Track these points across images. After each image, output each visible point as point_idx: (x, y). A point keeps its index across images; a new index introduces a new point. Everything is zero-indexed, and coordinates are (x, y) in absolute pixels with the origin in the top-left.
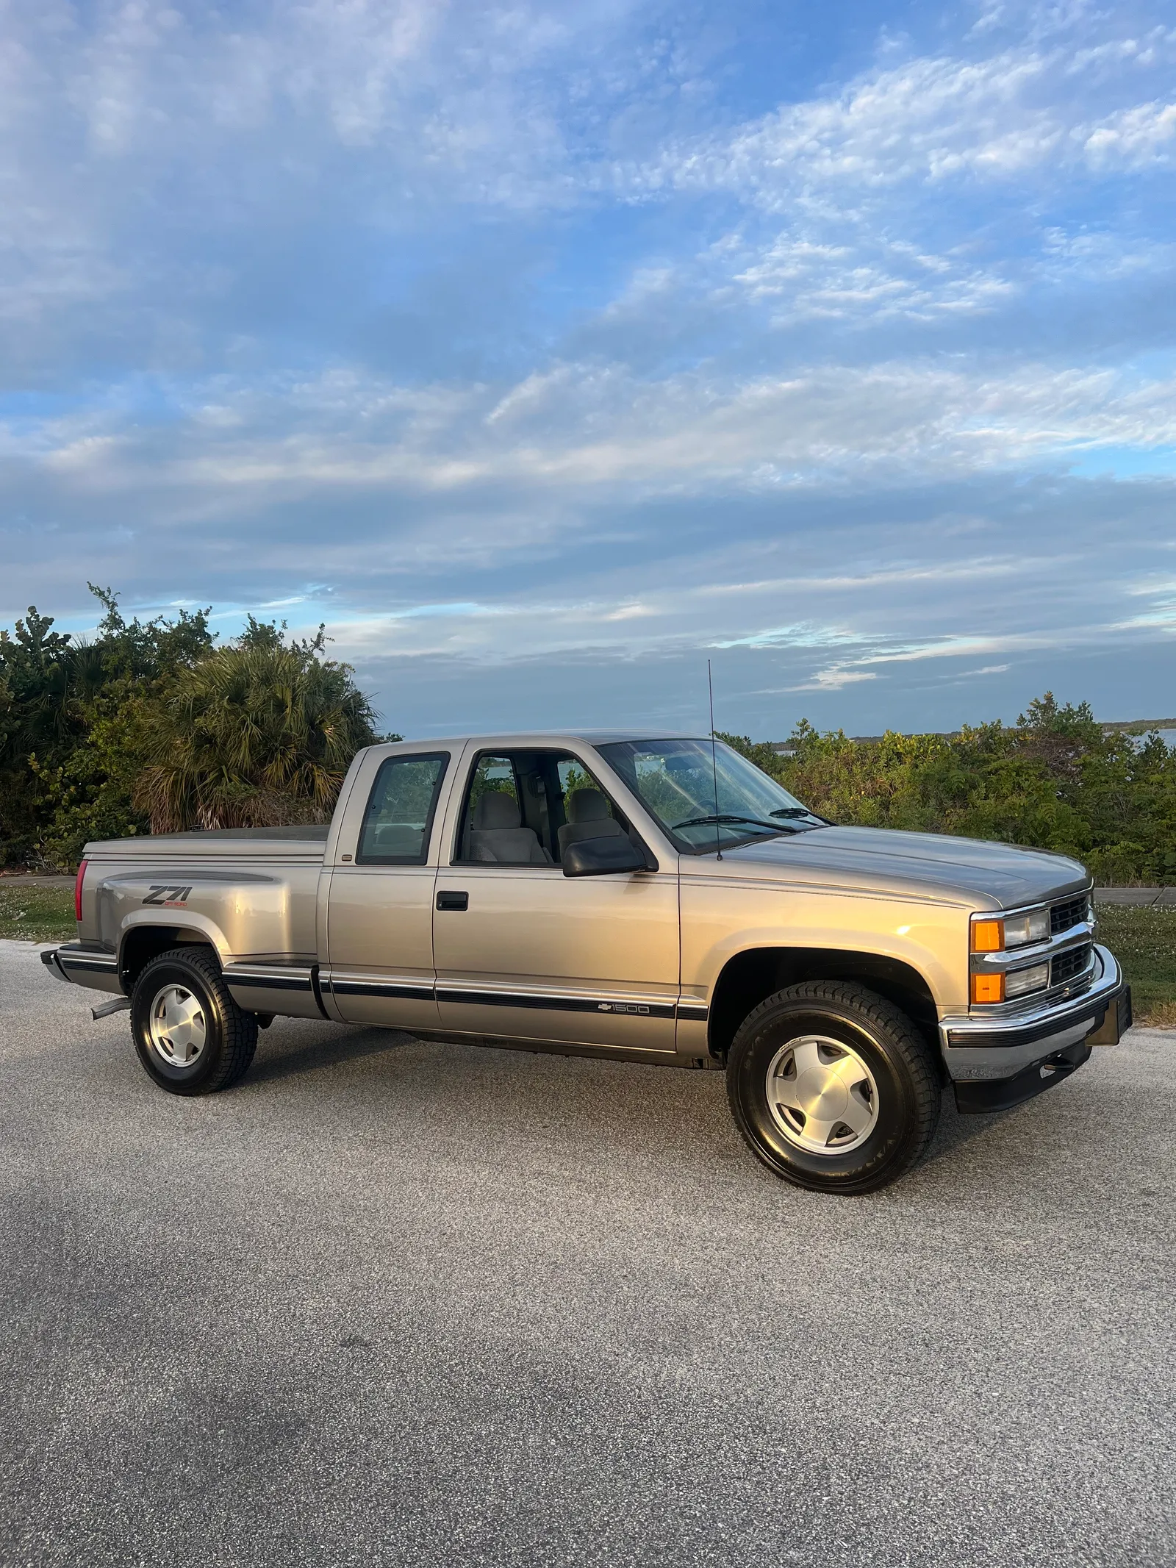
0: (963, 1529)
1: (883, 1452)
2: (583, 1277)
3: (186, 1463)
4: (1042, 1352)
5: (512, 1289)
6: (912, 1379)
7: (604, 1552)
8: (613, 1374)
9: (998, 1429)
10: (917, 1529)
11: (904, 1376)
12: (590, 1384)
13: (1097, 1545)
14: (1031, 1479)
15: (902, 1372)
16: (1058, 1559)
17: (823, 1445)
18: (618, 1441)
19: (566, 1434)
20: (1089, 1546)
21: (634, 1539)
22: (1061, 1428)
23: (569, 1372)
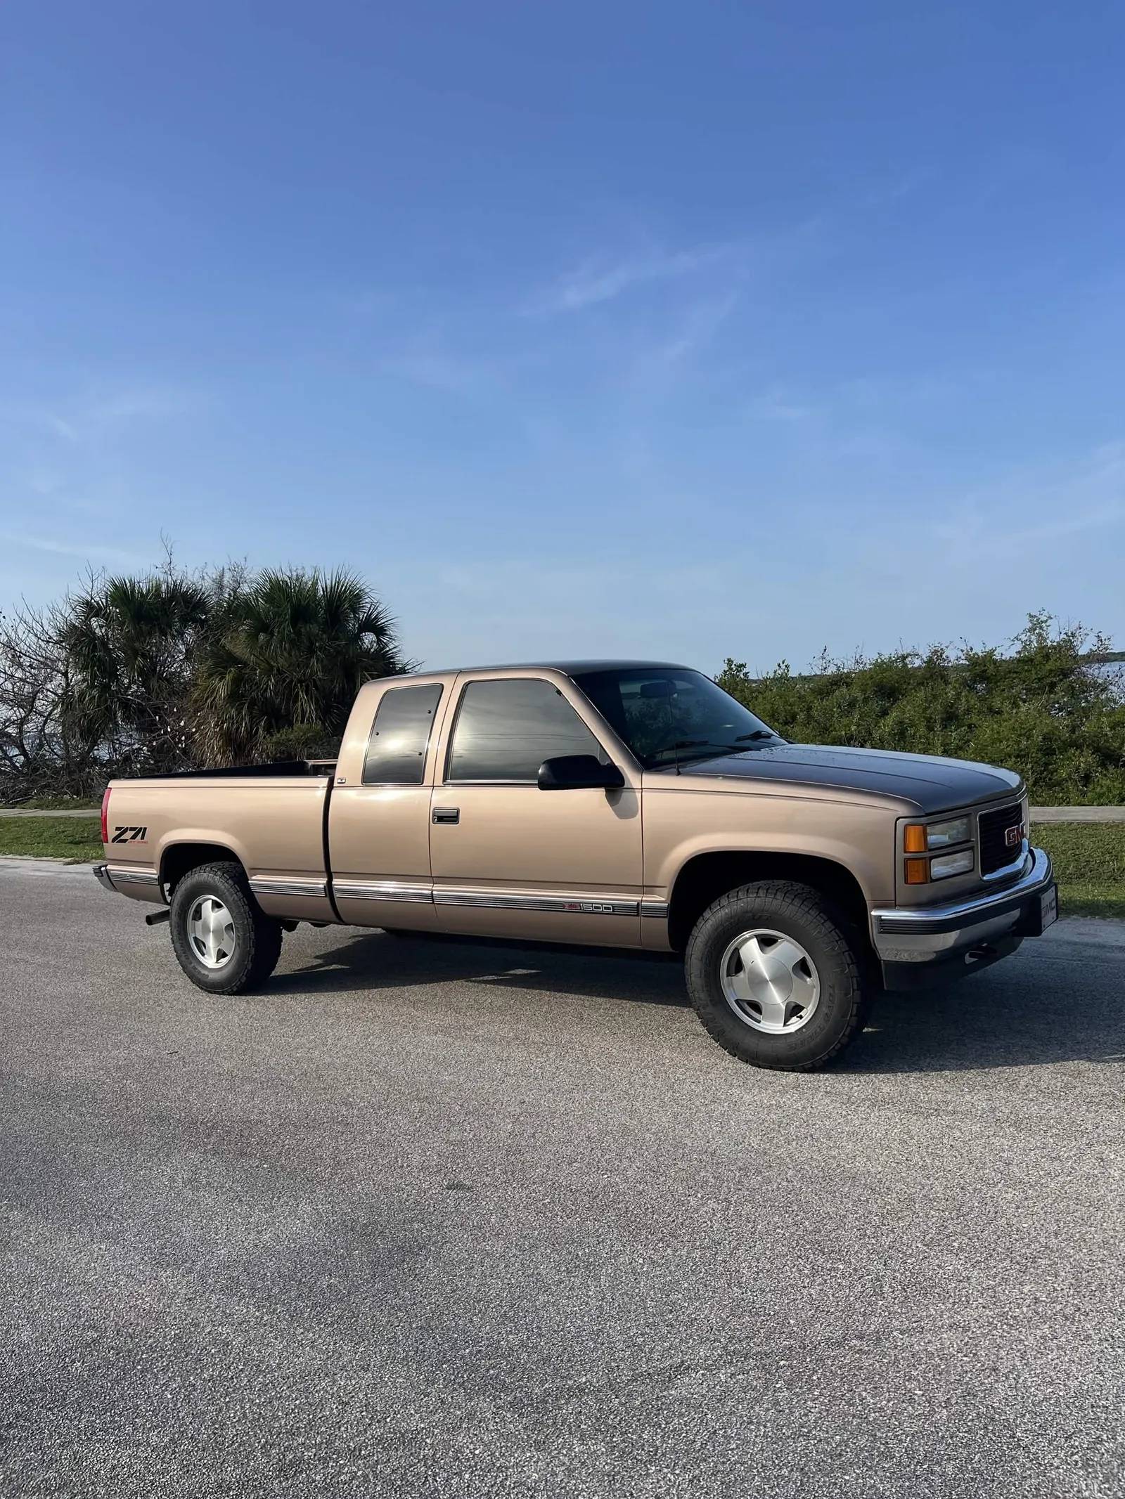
0: (1002, 1326)
1: (928, 1269)
2: (651, 1136)
3: (331, 1275)
4: (1066, 1193)
5: (589, 1145)
6: (950, 1213)
7: (694, 1340)
8: (687, 1210)
9: (1028, 1251)
10: (961, 1325)
11: (943, 1211)
12: (667, 1218)
13: (1119, 1337)
14: (1059, 1289)
15: (941, 1208)
16: (1086, 1348)
17: (876, 1262)
18: (697, 1260)
19: (651, 1254)
20: (1113, 1339)
21: (719, 1331)
22: (1084, 1250)
23: (648, 1208)
